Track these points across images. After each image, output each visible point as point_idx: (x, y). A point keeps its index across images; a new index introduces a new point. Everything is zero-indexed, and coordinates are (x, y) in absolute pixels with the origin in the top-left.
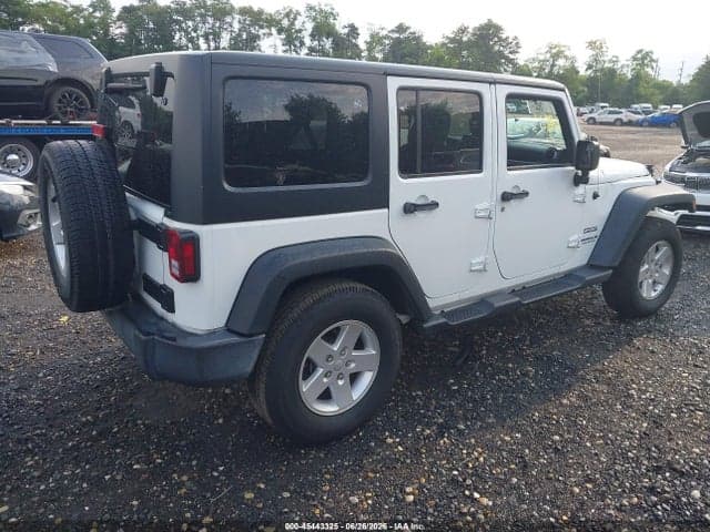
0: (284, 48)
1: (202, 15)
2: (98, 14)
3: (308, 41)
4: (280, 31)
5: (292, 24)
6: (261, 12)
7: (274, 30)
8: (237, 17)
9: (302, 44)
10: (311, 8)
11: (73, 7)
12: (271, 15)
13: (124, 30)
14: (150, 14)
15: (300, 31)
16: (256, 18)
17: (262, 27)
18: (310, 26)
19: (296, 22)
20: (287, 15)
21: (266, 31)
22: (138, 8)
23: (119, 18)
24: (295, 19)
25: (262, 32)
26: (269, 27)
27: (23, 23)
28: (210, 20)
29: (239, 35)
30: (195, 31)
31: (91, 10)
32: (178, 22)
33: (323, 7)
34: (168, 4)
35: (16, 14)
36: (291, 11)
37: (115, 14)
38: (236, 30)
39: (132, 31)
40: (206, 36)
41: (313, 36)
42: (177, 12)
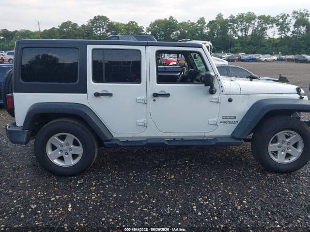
0: (279, 33)
1: (241, 22)
2: (199, 25)
3: (292, 29)
4: (277, 25)
5: (285, 21)
6: (269, 17)
7: (274, 25)
8: (257, 20)
9: (289, 30)
10: (295, 12)
11: (191, 23)
12: (274, 18)
13: (209, 31)
14: (219, 23)
15: (288, 24)
16: (267, 20)
17: (269, 24)
18: (293, 21)
19: (287, 20)
20: (282, 17)
21: (270, 25)
22: (215, 21)
23: (207, 26)
24: (286, 18)
25: (268, 26)
26: (272, 23)
27: (174, 31)
28: (244, 23)
29: (257, 28)
30: (237, 28)
31: (197, 24)
32: (230, 25)
33: (302, 11)
34: (227, 18)
35: (172, 28)
36: (284, 15)
37: (206, 25)
38: (256, 26)
39: (211, 31)
40: (242, 30)
41: (295, 26)
42: (231, 21)
